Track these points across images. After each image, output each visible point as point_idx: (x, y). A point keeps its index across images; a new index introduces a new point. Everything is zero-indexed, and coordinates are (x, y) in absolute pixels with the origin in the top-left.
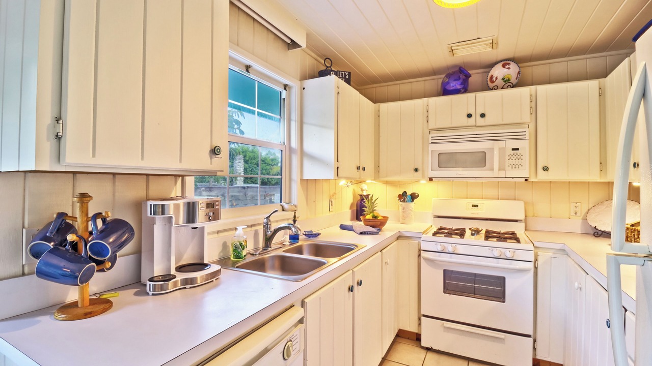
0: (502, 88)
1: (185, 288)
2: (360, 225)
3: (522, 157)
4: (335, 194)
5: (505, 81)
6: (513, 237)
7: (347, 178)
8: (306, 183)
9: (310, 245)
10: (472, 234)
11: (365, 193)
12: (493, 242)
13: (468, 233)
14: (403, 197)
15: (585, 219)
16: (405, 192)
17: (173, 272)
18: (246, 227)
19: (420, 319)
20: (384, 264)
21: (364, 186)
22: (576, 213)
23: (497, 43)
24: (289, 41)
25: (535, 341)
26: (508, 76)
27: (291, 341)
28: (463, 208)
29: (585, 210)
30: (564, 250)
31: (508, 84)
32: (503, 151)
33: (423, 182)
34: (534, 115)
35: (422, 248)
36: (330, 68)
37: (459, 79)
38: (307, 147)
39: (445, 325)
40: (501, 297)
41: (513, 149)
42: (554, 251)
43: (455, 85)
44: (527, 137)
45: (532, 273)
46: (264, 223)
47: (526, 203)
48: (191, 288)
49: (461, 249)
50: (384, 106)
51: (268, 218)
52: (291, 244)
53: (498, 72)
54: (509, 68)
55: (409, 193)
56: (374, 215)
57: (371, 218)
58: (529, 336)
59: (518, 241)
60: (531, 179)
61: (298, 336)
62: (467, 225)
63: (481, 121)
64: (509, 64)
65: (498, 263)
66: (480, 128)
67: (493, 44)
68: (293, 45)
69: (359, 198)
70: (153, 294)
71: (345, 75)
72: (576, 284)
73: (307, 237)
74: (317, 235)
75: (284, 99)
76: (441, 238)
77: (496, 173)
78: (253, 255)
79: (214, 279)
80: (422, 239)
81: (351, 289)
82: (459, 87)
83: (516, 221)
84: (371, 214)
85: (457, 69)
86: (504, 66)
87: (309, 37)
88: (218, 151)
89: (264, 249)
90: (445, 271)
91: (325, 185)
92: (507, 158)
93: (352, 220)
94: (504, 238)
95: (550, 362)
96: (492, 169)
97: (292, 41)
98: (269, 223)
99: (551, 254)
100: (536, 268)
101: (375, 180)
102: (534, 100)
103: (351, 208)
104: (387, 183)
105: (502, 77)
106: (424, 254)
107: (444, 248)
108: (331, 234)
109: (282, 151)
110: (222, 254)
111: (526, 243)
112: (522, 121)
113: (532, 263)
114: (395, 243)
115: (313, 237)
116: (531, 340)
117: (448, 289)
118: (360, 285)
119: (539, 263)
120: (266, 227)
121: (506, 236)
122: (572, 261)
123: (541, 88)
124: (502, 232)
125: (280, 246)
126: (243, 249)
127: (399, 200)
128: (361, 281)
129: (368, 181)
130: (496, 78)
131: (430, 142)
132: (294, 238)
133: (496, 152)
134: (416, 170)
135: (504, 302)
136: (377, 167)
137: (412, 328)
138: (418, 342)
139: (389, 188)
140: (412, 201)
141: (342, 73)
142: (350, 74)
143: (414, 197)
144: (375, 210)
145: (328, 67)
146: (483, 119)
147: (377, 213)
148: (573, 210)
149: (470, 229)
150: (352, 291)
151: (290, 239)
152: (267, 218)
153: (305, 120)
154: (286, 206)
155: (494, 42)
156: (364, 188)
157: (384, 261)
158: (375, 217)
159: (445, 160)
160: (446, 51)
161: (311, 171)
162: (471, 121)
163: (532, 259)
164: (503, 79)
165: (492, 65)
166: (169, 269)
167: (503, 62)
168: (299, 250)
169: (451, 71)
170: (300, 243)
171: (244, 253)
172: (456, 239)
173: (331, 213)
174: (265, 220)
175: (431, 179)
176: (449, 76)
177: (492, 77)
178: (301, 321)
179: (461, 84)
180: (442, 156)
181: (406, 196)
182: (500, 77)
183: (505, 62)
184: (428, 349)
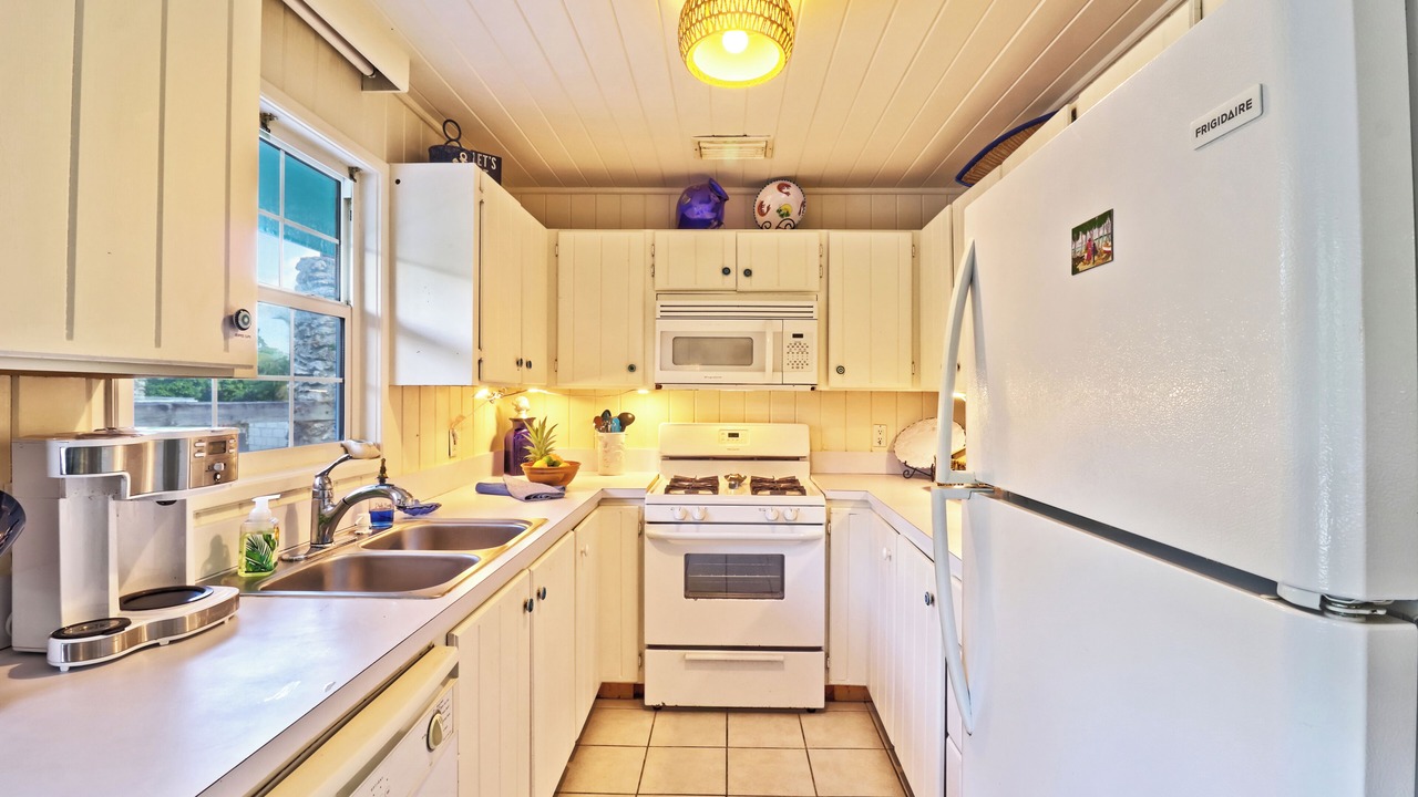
0: (778, 227)
1: (157, 645)
2: (520, 482)
3: (808, 350)
4: (462, 417)
5: (782, 216)
6: (793, 485)
7: (492, 384)
8: (399, 392)
9: (420, 529)
10: (731, 487)
11: (524, 416)
12: (765, 497)
13: (723, 484)
14: (603, 421)
15: (892, 451)
16: (607, 412)
17: (115, 611)
18: (278, 496)
19: (641, 655)
20: (579, 553)
21: (523, 401)
22: (880, 442)
23: (772, 149)
24: (367, 72)
25: (827, 656)
26: (787, 207)
27: (438, 712)
28: (713, 439)
29: (891, 437)
30: (867, 501)
31: (787, 222)
32: (779, 336)
33: (643, 391)
34: (824, 279)
35: (647, 519)
36: (455, 144)
37: (709, 201)
38: (406, 313)
39: (688, 657)
40: (776, 590)
41: (795, 336)
42: (852, 504)
43: (701, 210)
44: (815, 315)
45: (823, 540)
46: (314, 486)
47: (811, 428)
48: (171, 642)
49: (716, 514)
50: (566, 236)
51: (324, 475)
52: (376, 531)
53: (771, 197)
54: (788, 194)
55: (615, 413)
56: (550, 459)
57: (546, 466)
58: (818, 649)
59: (802, 491)
60: (822, 387)
61: (450, 702)
62: (721, 471)
63: (745, 283)
64: (788, 186)
65: (773, 532)
66: (743, 296)
67: (768, 150)
68: (378, 80)
69: (511, 425)
70: (72, 669)
71: (489, 162)
72: (885, 551)
73: (407, 515)
74: (433, 507)
75: (348, 201)
76: (679, 496)
77: (769, 376)
78: (291, 561)
79: (226, 619)
80: (646, 502)
81: (528, 606)
82: (708, 216)
83: (797, 459)
84: (545, 459)
85: (706, 182)
86: (780, 188)
87: (415, 68)
88: (246, 320)
89: (314, 547)
90: (687, 556)
91: (441, 398)
92: (786, 350)
93: (495, 473)
94: (782, 489)
95: (847, 686)
96: (763, 370)
97: (375, 70)
98: (329, 486)
99: (849, 510)
100: (828, 534)
101: (547, 387)
102: (825, 253)
103: (493, 448)
104: (571, 394)
105: (777, 208)
106: (649, 530)
107: (687, 513)
108: (462, 505)
109: (343, 320)
110: (209, 567)
111: (813, 493)
112: (806, 289)
113: (823, 527)
114: (596, 511)
115: (423, 513)
116: (822, 654)
117: (693, 590)
118: (543, 598)
119: (833, 525)
120: (320, 495)
121: (782, 485)
122: (877, 517)
123: (837, 236)
124: (777, 479)
125: (352, 537)
126: (272, 550)
127: (596, 427)
128: (545, 590)
129: (532, 390)
130: (768, 208)
131: (659, 314)
132: (382, 518)
133: (769, 340)
134: (632, 368)
135: (782, 598)
136: (554, 360)
137: (627, 676)
138: (637, 701)
139: (575, 405)
140: (622, 430)
141: (482, 158)
142: (499, 161)
143: (625, 421)
144: (551, 450)
145: (451, 140)
146: (747, 279)
147: (555, 455)
148: (876, 437)
149: (726, 477)
150: (531, 610)
151: (373, 520)
152: (322, 475)
153: (401, 252)
154: (355, 447)
155: (770, 146)
156: (521, 405)
157: (580, 548)
158: (553, 464)
159: (687, 350)
160: (690, 150)
161: (416, 368)
162: (729, 281)
163: (824, 521)
164: (779, 211)
165: (763, 184)
166: (105, 606)
167: (779, 182)
168: (396, 543)
169: (694, 185)
170: (395, 528)
171: (274, 558)
172: (705, 496)
173: (453, 461)
174: (318, 481)
175: (659, 387)
176: (690, 192)
177: (761, 205)
178: (454, 674)
179: (712, 211)
180: (677, 341)
181: (611, 420)
182: (774, 208)
183: (784, 182)
184: (657, 709)
